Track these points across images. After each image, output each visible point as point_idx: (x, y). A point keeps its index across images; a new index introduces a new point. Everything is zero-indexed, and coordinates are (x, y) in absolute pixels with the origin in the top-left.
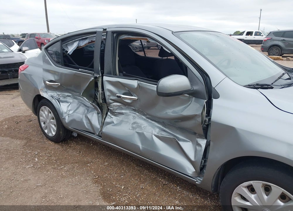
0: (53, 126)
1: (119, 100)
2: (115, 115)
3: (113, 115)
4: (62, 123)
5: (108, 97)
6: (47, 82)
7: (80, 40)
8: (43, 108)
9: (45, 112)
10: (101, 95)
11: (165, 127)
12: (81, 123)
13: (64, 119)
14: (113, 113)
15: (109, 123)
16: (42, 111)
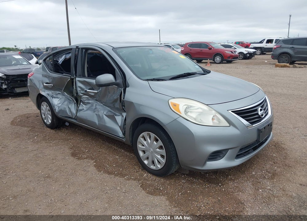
0: (50, 116)
1: (86, 93)
2: (85, 105)
3: (84, 104)
4: (54, 113)
5: (79, 91)
6: (44, 84)
7: (66, 54)
8: (43, 103)
9: (44, 106)
10: (75, 91)
11: (112, 109)
12: (65, 112)
13: (55, 109)
14: (84, 103)
15: (81, 110)
16: (43, 106)
